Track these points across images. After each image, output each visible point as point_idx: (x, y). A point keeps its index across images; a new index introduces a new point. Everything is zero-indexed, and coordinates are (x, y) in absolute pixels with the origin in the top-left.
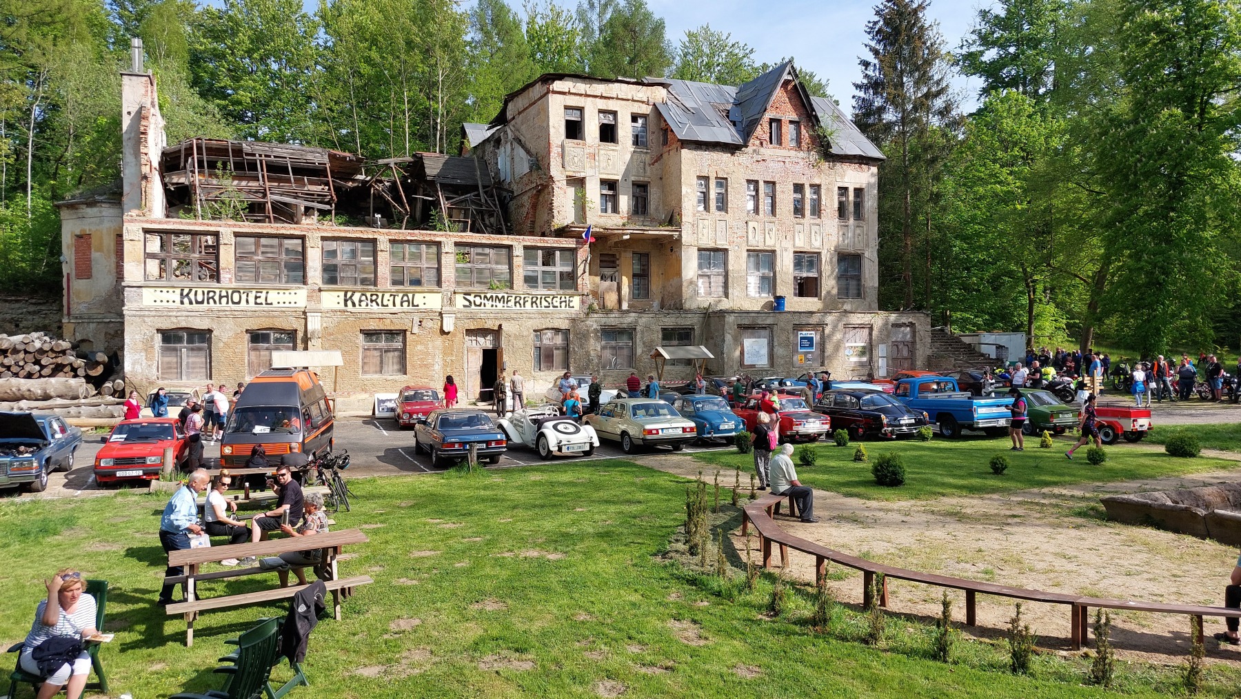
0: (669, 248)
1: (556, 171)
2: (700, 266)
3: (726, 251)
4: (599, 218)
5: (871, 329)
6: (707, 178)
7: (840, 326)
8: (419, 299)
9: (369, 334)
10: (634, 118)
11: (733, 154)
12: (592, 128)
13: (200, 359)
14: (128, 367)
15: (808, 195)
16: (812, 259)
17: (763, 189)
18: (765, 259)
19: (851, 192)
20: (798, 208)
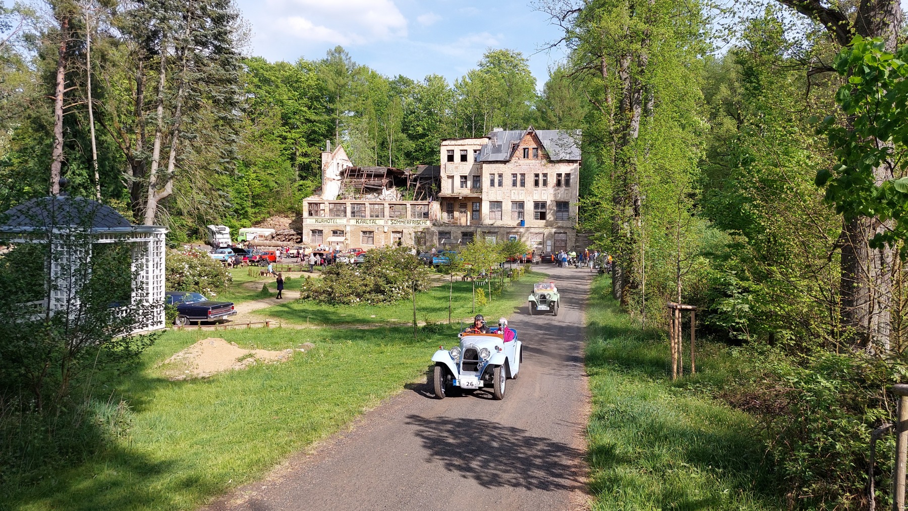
2: (491, 208)
3: (501, 202)
4: (459, 191)
5: (544, 234)
6: (494, 174)
7: (528, 233)
8: (377, 221)
9: (364, 232)
10: (475, 151)
11: (505, 164)
12: (457, 157)
13: (320, 238)
14: (303, 239)
15: (541, 178)
16: (544, 205)
17: (519, 177)
18: (521, 205)
19: (563, 175)
20: (537, 183)
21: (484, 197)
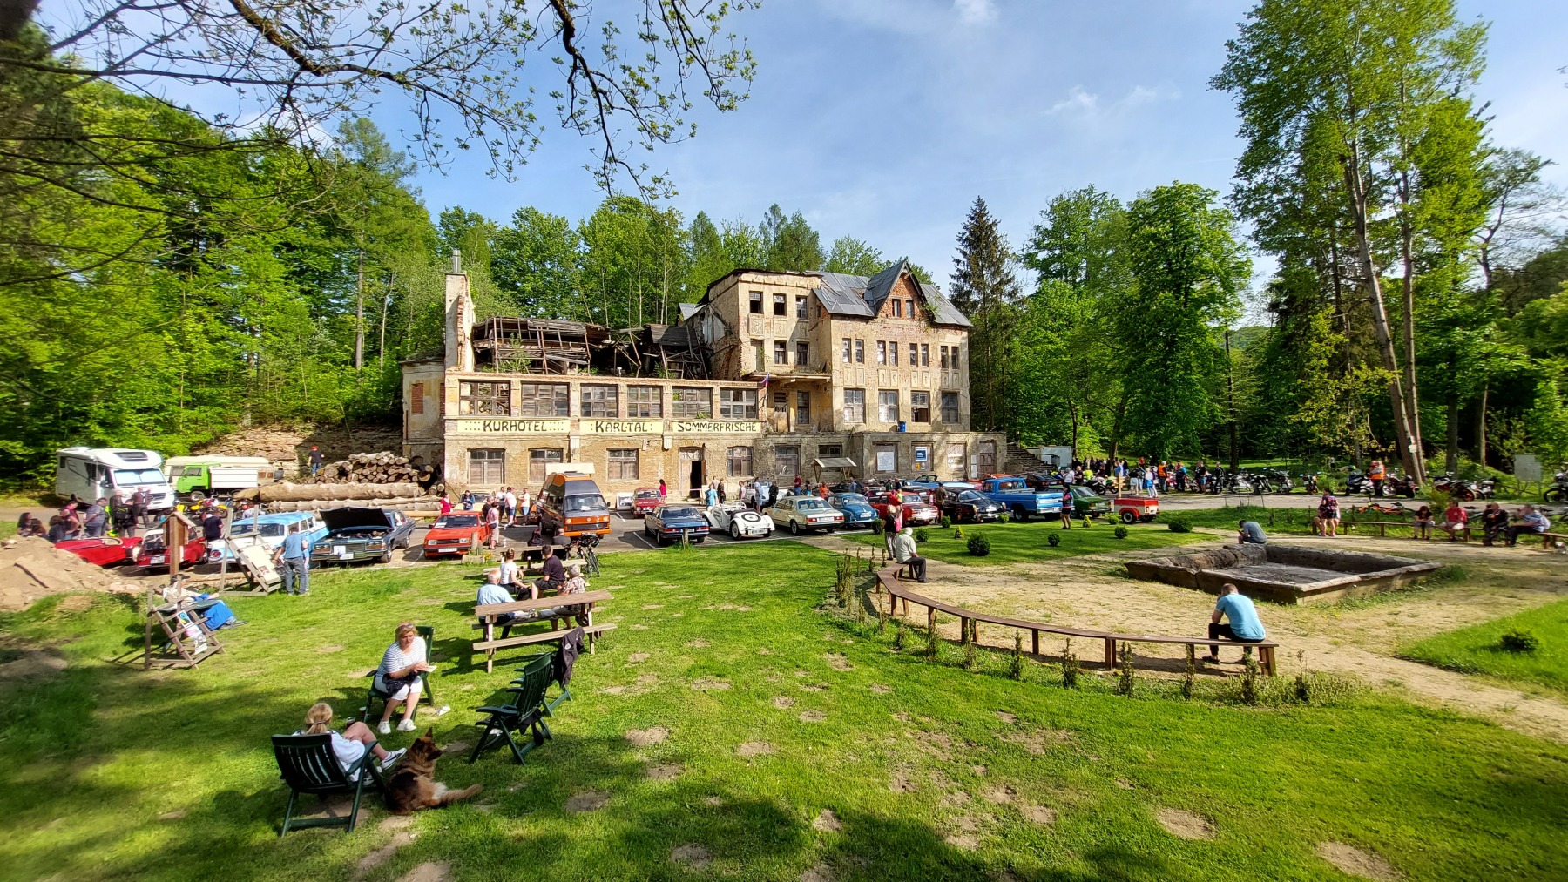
0: (823, 388)
1: (743, 335)
2: (846, 401)
3: (864, 390)
4: (773, 368)
5: (966, 444)
6: (850, 340)
7: (944, 443)
8: (647, 426)
9: (613, 451)
10: (798, 299)
11: (867, 323)
12: (768, 306)
13: (496, 469)
14: (447, 475)
15: (920, 351)
16: (925, 396)
17: (889, 347)
18: (893, 395)
19: (950, 349)
20: (914, 360)
21: (835, 379)
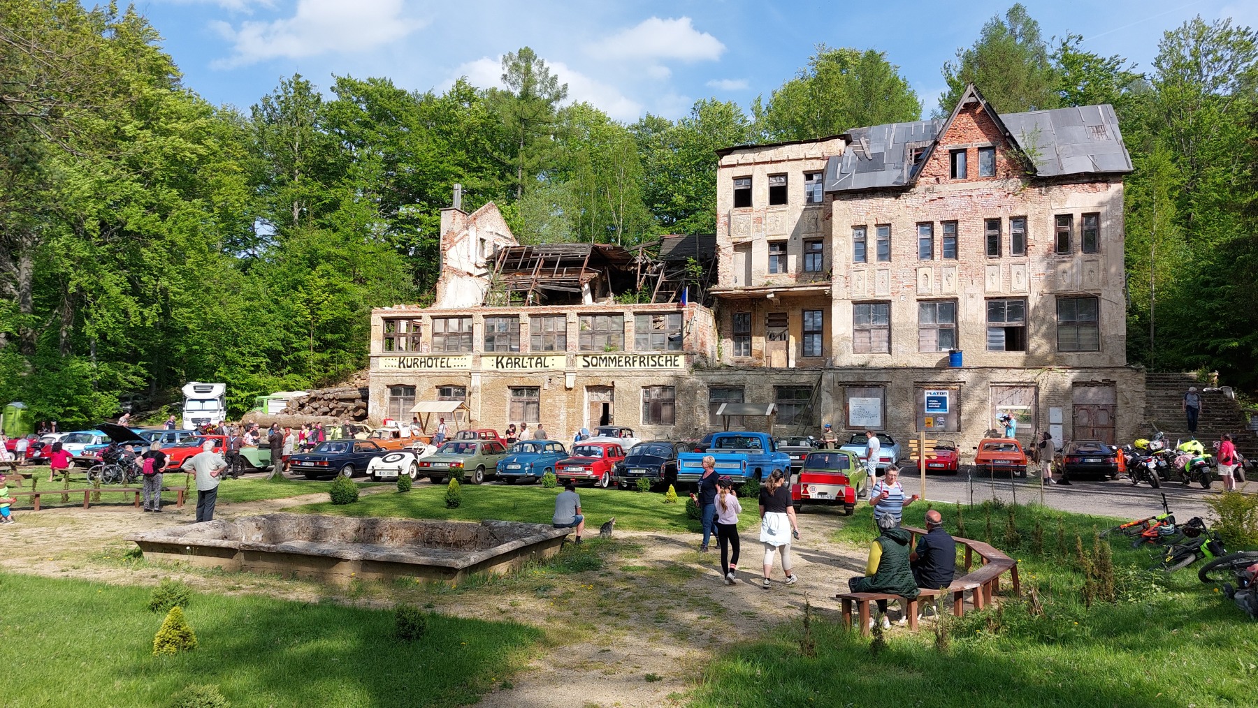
1: (722, 240)
2: (856, 320)
3: (888, 302)
4: (767, 280)
5: (1037, 388)
6: (865, 227)
8: (549, 361)
10: (809, 176)
11: (897, 197)
12: (760, 193)
13: (410, 406)
14: (370, 410)
15: (1007, 230)
16: (1018, 305)
17: (939, 231)
18: (947, 308)
19: (1077, 219)
20: (993, 247)
21: (838, 289)
